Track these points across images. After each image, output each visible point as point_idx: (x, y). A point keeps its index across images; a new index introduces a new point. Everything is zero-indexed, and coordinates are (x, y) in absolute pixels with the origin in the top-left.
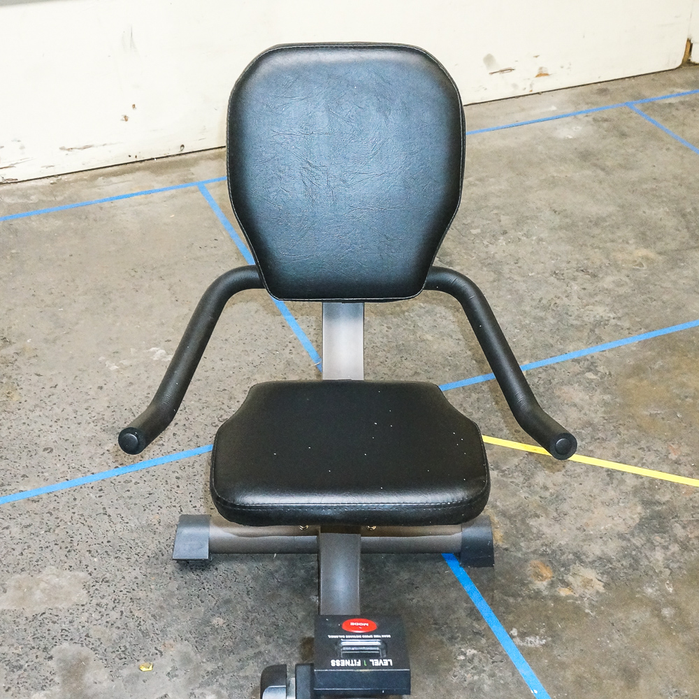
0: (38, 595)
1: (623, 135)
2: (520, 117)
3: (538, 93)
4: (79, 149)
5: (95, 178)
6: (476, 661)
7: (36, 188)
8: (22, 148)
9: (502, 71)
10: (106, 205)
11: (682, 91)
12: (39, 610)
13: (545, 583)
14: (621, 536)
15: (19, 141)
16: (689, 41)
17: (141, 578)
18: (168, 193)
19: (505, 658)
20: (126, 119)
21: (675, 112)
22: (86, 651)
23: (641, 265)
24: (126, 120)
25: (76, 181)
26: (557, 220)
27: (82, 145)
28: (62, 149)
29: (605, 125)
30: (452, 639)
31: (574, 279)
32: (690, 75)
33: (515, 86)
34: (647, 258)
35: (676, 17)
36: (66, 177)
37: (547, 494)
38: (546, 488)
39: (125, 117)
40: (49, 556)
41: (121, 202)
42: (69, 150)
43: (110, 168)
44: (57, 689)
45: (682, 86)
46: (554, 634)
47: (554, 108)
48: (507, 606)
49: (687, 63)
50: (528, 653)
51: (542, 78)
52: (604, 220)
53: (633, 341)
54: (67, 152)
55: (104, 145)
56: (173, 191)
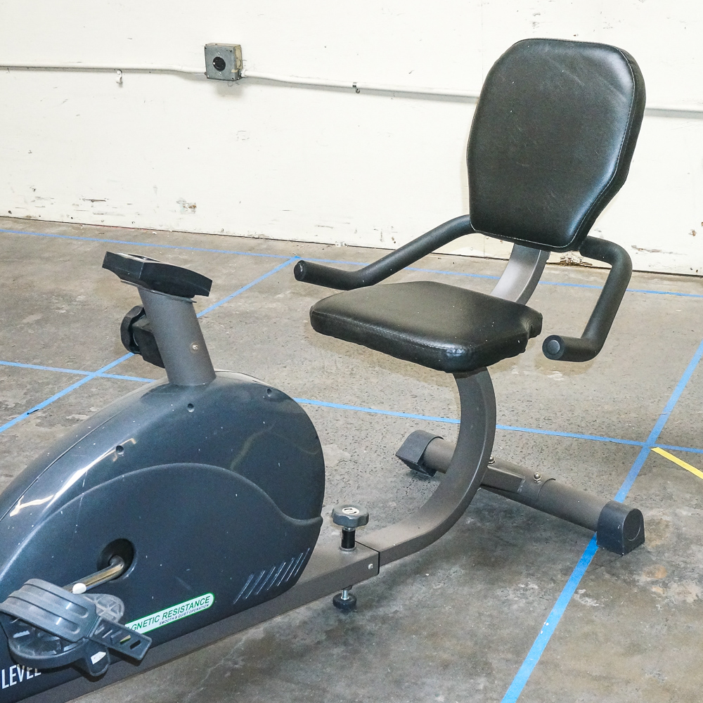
4: (648, 251)
6: (530, 591)
15: (600, 231)
24: (694, 235)
27: (651, 249)
28: (634, 247)
30: (531, 575)
39: (693, 232)
42: (639, 249)
43: (672, 276)
54: (637, 251)
55: (670, 253)
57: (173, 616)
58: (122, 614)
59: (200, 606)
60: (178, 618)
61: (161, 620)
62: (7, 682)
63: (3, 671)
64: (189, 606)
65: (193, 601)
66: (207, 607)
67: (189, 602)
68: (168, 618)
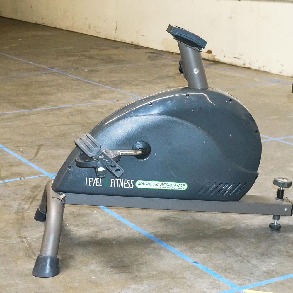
57: (165, 187)
58: (115, 157)
59: (179, 187)
60: (168, 189)
61: (159, 186)
62: (88, 183)
63: (86, 178)
64: (174, 185)
65: (177, 183)
66: (183, 189)
67: (175, 183)
68: (163, 186)
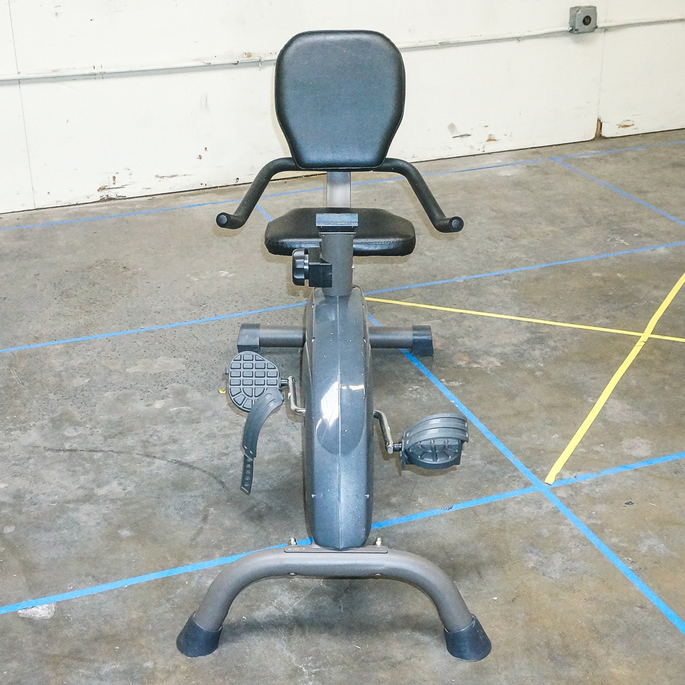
0: (156, 366)
1: (546, 174)
2: (475, 166)
3: (489, 153)
4: (169, 177)
5: (179, 197)
6: (419, 390)
7: (138, 202)
8: (131, 174)
9: (462, 136)
10: (186, 209)
11: (594, 152)
12: (158, 372)
13: (464, 362)
14: (515, 345)
15: (129, 170)
16: (599, 120)
17: (217, 360)
18: (228, 203)
19: (436, 390)
20: (200, 157)
21: (586, 162)
22: (186, 386)
23: (548, 234)
24: (201, 159)
25: (164, 198)
26: (494, 214)
27: (171, 175)
28: (157, 176)
29: (535, 169)
30: (405, 382)
31: (502, 240)
32: (600, 144)
33: (472, 147)
34: (552, 231)
35: (588, 102)
36: (158, 196)
37: (470, 329)
38: (470, 327)
40: (161, 352)
41: (195, 208)
42: (161, 177)
43: (188, 192)
44: (170, 399)
45: (593, 150)
46: (467, 381)
47: (499, 161)
48: (440, 371)
49: (599, 137)
50: (450, 388)
51: (491, 142)
52: (526, 214)
53: (537, 267)
54: (160, 179)
55: (184, 175)
56: (231, 203)
